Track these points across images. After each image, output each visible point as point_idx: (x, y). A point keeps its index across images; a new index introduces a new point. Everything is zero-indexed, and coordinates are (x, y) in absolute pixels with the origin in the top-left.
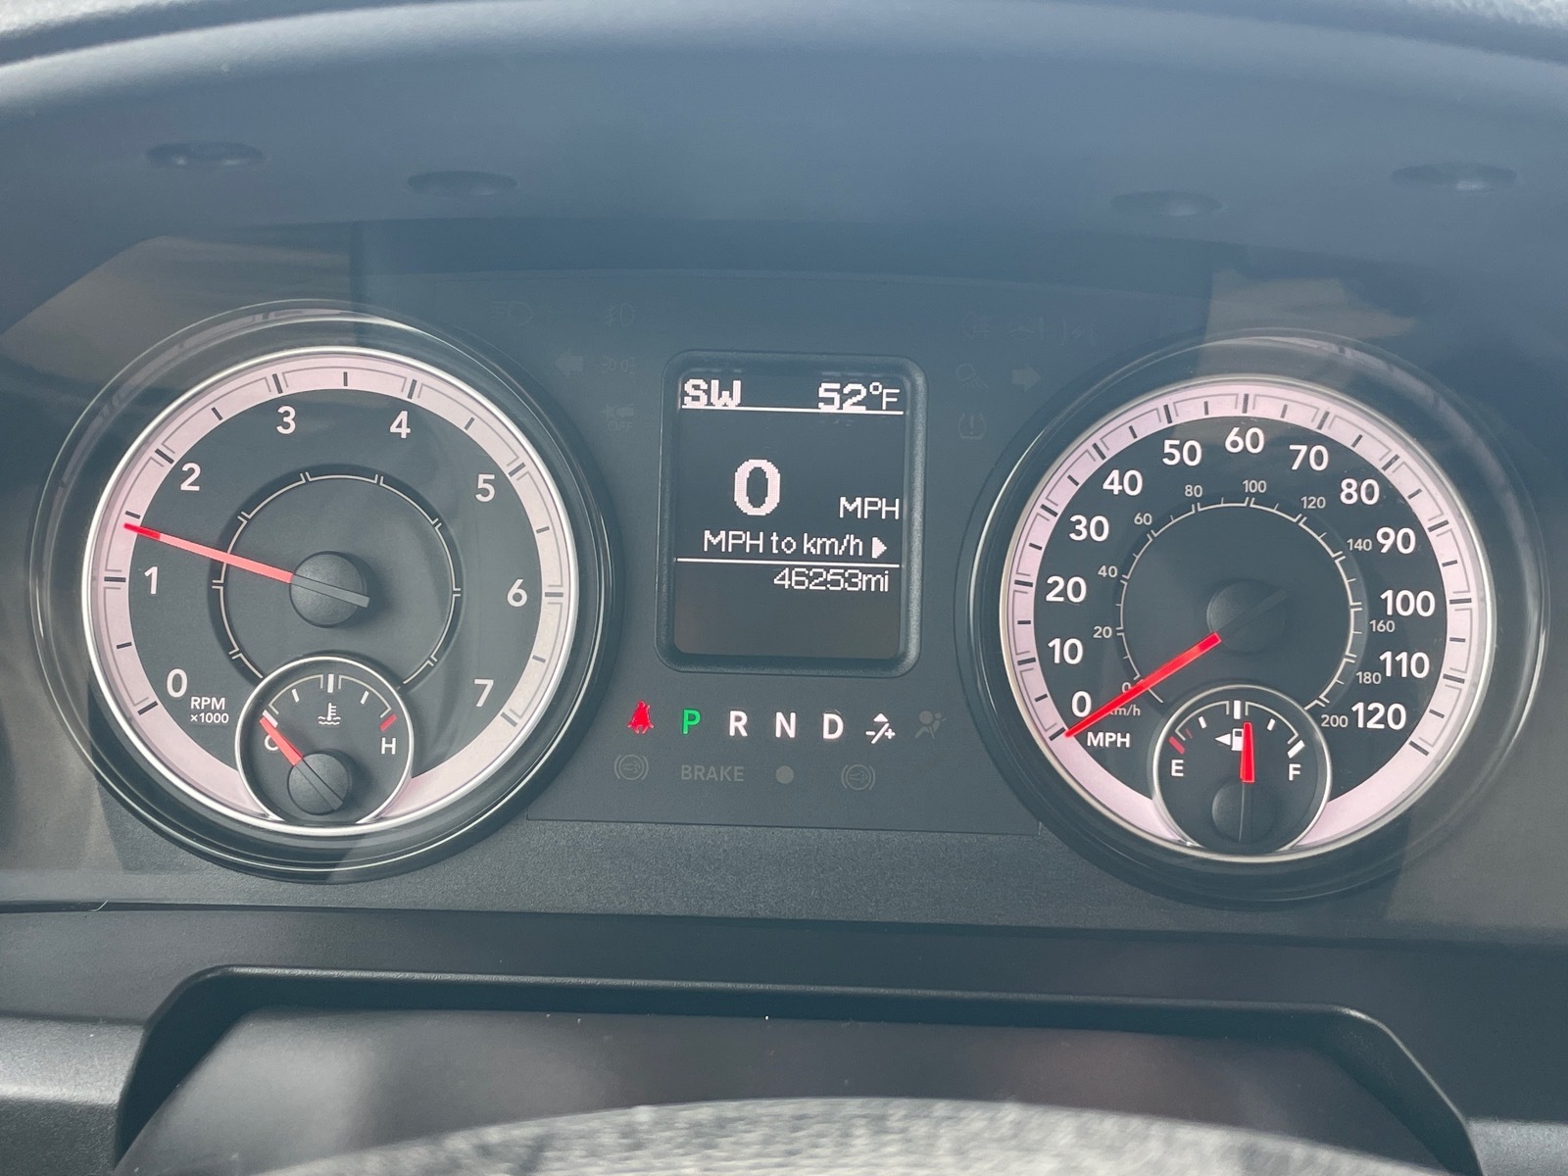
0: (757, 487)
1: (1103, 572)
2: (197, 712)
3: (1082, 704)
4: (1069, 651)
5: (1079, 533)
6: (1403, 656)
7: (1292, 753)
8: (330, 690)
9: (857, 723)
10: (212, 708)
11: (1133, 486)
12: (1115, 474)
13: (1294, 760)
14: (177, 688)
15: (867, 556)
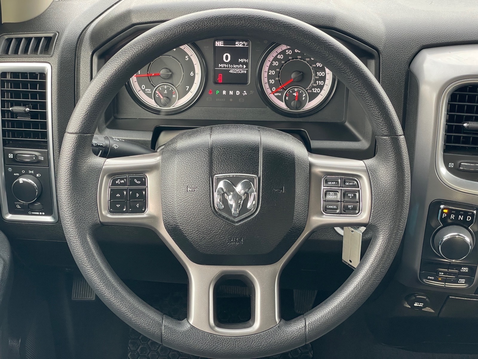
0: (227, 57)
1: (277, 70)
2: (146, 91)
3: (274, 89)
4: (272, 81)
5: (274, 64)
6: (320, 82)
7: (303, 96)
8: (165, 88)
9: (242, 92)
10: (149, 91)
11: (282, 57)
12: (279, 55)
13: (304, 97)
14: (143, 88)
15: (243, 68)
